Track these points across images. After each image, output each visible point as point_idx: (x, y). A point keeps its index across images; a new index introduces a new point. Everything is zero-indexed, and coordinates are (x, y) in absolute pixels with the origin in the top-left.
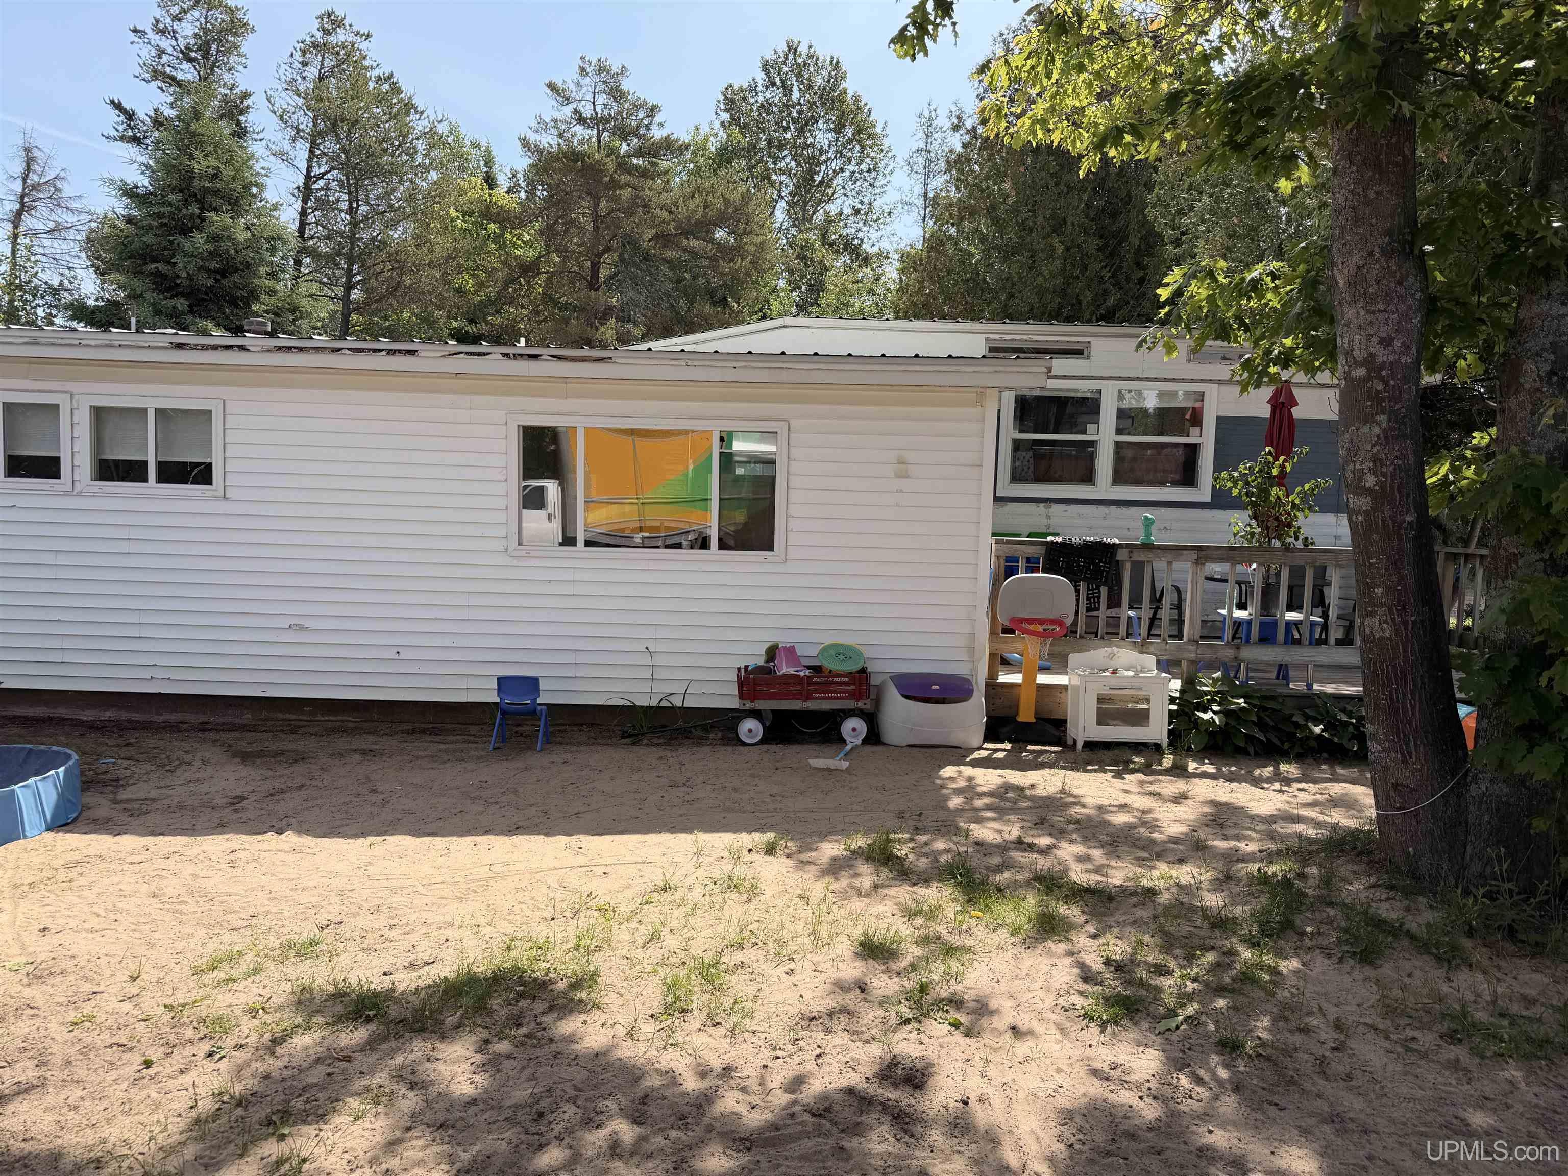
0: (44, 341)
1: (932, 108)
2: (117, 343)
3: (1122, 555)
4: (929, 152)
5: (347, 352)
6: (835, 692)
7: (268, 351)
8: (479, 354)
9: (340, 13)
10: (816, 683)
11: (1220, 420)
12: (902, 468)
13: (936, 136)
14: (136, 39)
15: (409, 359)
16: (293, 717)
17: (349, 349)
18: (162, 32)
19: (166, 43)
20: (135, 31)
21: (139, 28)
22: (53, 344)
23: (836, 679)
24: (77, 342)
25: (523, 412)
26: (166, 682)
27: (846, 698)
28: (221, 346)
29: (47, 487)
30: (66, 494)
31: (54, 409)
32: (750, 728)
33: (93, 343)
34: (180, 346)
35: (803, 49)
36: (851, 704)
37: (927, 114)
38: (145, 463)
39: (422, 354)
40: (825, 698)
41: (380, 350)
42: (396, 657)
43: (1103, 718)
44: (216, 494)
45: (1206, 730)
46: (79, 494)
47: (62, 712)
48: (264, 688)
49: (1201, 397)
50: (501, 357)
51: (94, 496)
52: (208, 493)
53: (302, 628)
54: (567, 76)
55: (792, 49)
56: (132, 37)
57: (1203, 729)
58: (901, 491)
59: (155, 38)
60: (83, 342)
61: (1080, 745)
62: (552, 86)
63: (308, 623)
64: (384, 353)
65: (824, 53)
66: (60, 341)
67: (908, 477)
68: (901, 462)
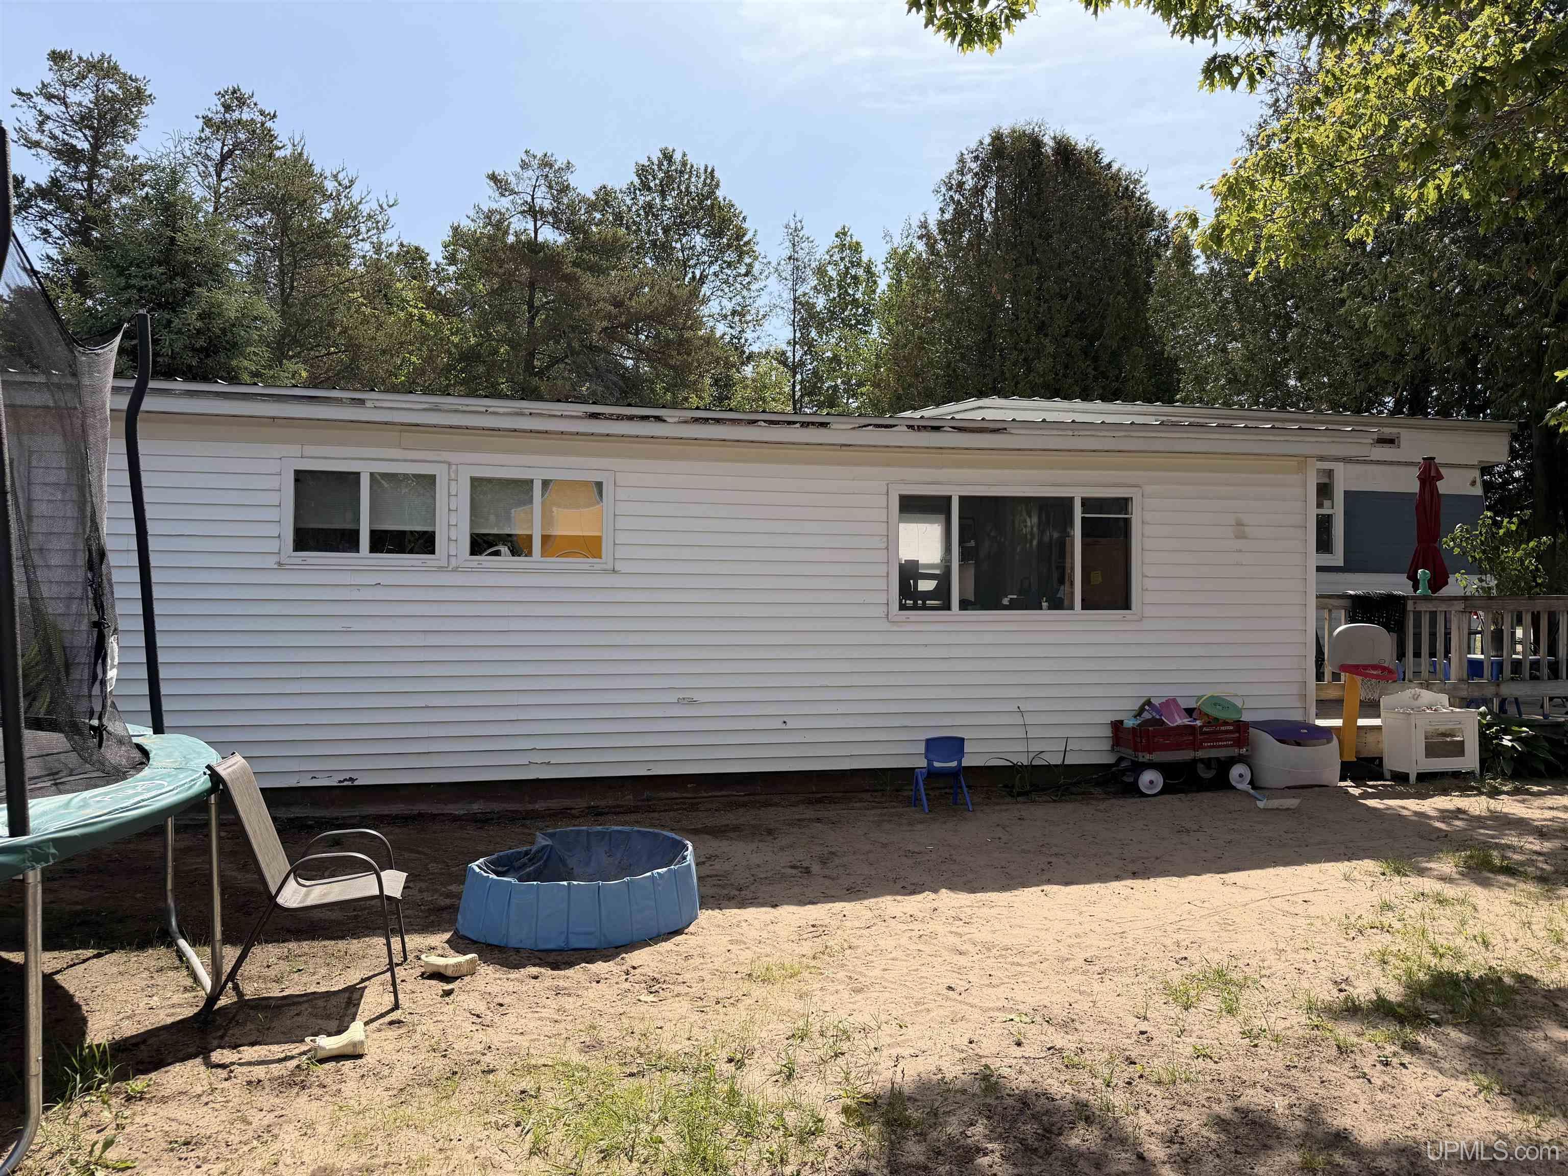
0: (446, 407)
1: (797, 219)
2: (527, 412)
3: (1410, 606)
4: (797, 260)
5: (763, 424)
6: (1221, 740)
7: (685, 422)
8: (887, 426)
9: (246, 90)
10: (1206, 733)
11: (1347, 493)
12: (1240, 530)
13: (803, 245)
14: (20, 103)
15: (822, 431)
16: (675, 795)
17: (765, 421)
18: (49, 97)
19: (51, 109)
20: (19, 93)
21: (23, 91)
22: (456, 411)
23: (1223, 728)
24: (484, 409)
25: (904, 482)
26: (545, 767)
27: (1231, 746)
28: (637, 417)
29: (419, 563)
30: (441, 569)
31: (430, 480)
32: (1150, 779)
33: (501, 410)
34: (594, 416)
35: (678, 157)
36: (1235, 751)
37: (793, 226)
38: (530, 537)
39: (834, 426)
40: (1213, 747)
41: (794, 423)
42: (784, 726)
43: (1432, 750)
44: (605, 567)
45: (1512, 757)
46: (455, 570)
47: (422, 807)
48: (650, 766)
49: (1330, 473)
50: (905, 429)
51: (472, 571)
52: (597, 567)
53: (692, 702)
54: (508, 167)
55: (668, 156)
56: (16, 99)
57: (1508, 756)
58: (1240, 551)
59: (40, 101)
60: (490, 410)
61: (1413, 778)
62: (493, 177)
63: (697, 696)
64: (798, 425)
65: (697, 161)
66: (465, 408)
67: (1246, 538)
68: (1240, 524)
